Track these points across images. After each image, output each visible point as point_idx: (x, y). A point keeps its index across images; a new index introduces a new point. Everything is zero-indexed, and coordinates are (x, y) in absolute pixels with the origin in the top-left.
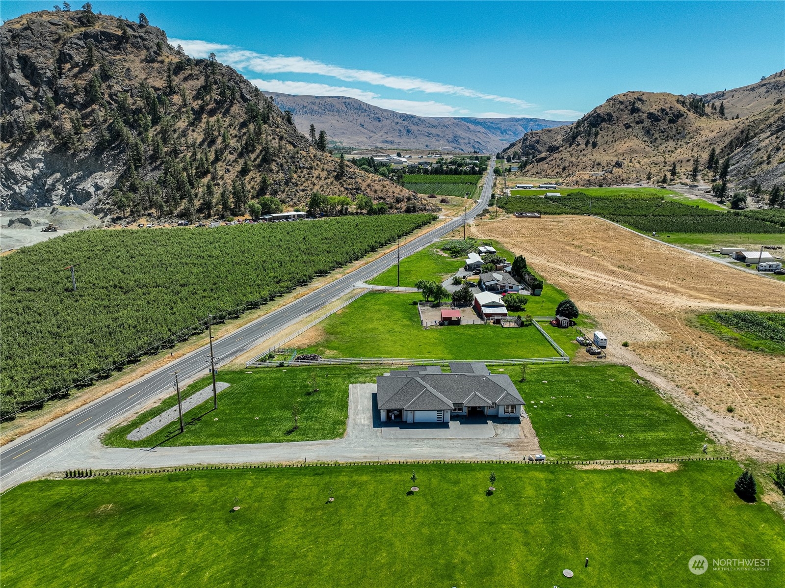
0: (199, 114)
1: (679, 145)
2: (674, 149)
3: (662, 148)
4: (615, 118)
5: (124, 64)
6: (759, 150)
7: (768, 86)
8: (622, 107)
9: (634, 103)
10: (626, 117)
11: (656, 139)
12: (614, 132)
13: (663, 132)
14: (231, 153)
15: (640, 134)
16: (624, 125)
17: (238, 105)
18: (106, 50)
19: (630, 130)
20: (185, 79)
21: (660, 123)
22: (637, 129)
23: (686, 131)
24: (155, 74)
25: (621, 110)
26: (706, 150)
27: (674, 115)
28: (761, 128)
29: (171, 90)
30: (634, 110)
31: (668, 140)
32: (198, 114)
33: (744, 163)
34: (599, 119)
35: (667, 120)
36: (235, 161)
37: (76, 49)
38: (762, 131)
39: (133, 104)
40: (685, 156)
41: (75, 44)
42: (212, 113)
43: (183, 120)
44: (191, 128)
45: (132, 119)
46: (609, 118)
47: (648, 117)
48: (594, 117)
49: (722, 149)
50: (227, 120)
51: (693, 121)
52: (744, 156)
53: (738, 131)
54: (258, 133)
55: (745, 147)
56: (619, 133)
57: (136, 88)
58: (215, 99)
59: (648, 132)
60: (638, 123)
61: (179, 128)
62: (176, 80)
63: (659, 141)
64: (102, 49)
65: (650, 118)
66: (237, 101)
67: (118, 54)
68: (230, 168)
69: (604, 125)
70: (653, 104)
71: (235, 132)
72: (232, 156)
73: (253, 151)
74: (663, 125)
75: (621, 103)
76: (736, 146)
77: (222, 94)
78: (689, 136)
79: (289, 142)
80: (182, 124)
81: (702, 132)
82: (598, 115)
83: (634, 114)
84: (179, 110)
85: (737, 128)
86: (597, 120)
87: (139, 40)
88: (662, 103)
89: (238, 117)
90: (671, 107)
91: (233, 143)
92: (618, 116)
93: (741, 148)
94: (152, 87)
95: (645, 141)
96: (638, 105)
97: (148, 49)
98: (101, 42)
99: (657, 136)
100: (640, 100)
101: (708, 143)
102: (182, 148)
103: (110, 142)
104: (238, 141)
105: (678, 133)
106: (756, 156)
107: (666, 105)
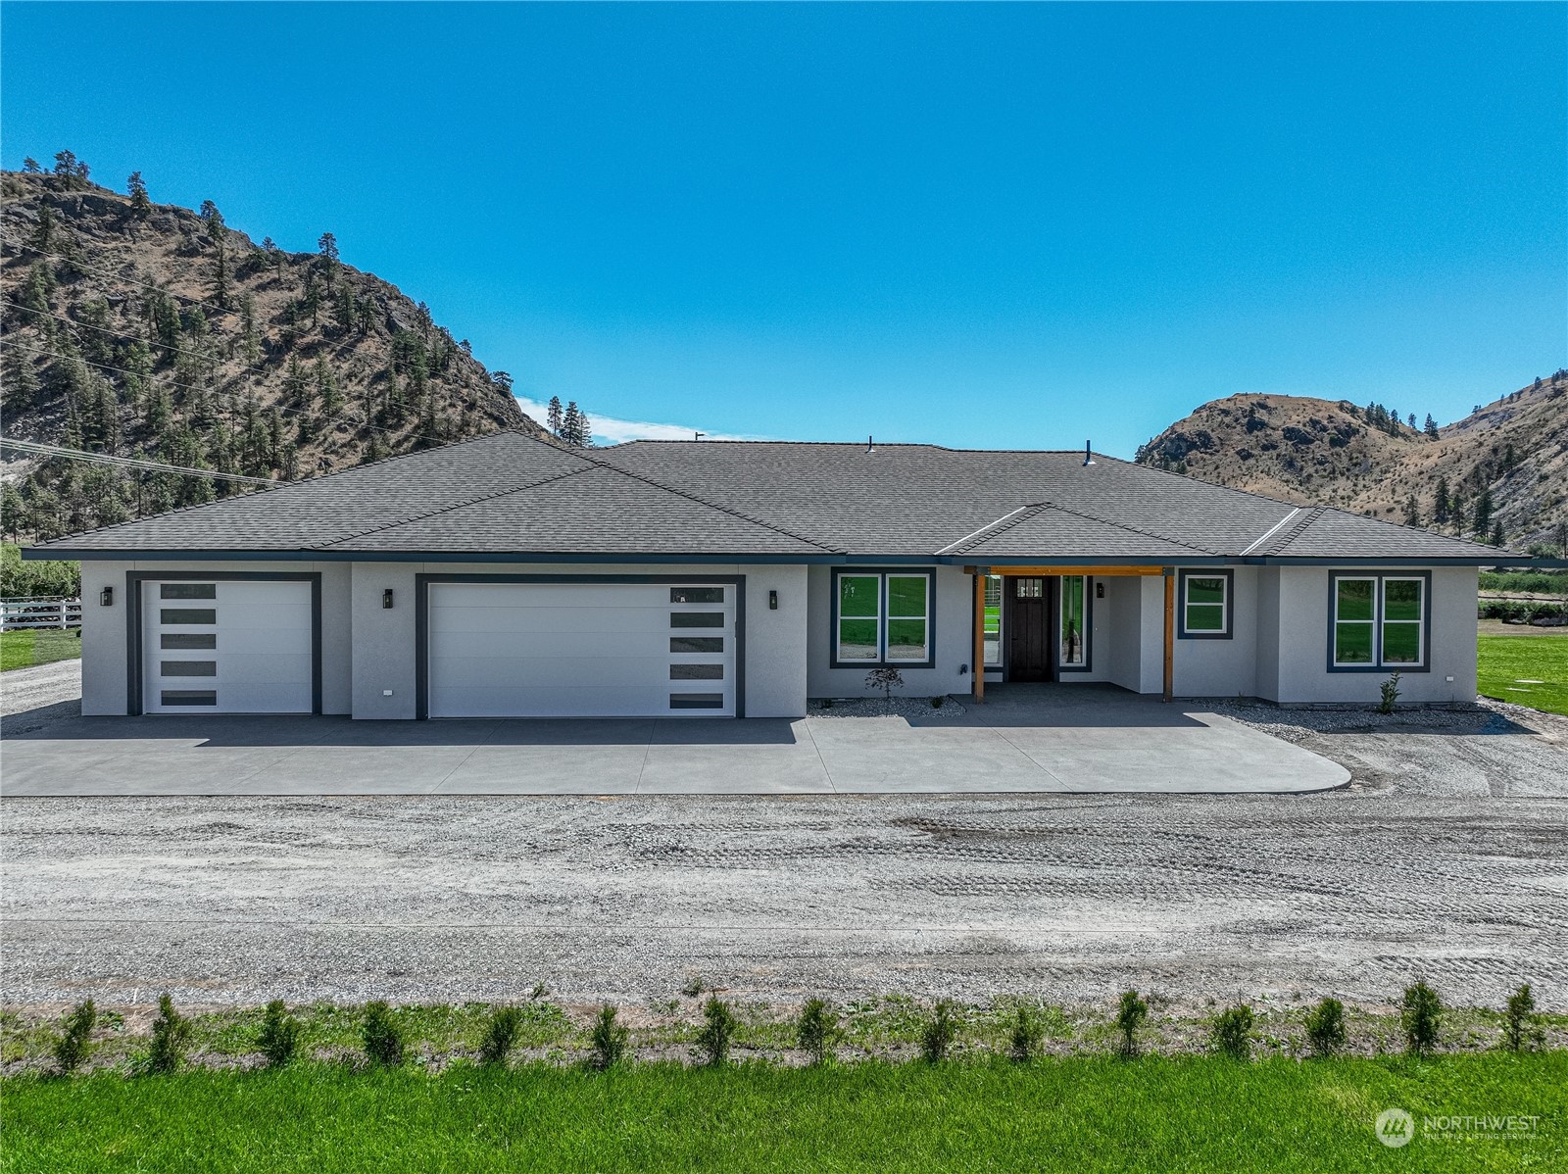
0: (279, 352)
1: (1360, 487)
2: (1352, 494)
3: (1326, 493)
4: (1217, 442)
5: (124, 256)
6: (1544, 478)
7: (1493, 418)
8: (1227, 420)
9: (1252, 411)
10: (1238, 437)
11: (1310, 476)
12: (1217, 468)
13: (1321, 463)
14: (340, 429)
15: (1273, 468)
16: (1237, 453)
17: (378, 339)
18: (88, 230)
19: (1252, 461)
20: (262, 288)
21: (1312, 446)
22: (1267, 459)
23: (1371, 460)
24: (192, 274)
25: (1228, 426)
26: (1424, 490)
27: (1340, 432)
28: (1533, 440)
29: (221, 303)
30: (1254, 425)
31: (1335, 478)
32: (275, 353)
33: (1518, 504)
34: (1183, 445)
35: (1327, 439)
36: (350, 445)
37: (16, 224)
38: (1538, 446)
39: (124, 328)
40: (1381, 503)
41: (15, 214)
42: (309, 351)
43: (237, 360)
44: (253, 378)
45: (109, 354)
46: (1204, 441)
47: (1285, 437)
48: (1172, 441)
49: (1459, 485)
50: (345, 366)
51: (1381, 441)
52: (1514, 492)
53: (1484, 450)
54: (414, 393)
55: (1510, 477)
56: (1230, 469)
57: (138, 298)
58: (323, 326)
59: (1290, 464)
60: (1265, 448)
61: (224, 376)
62: (236, 289)
63: (1316, 480)
64: (79, 228)
65: (1289, 439)
66: (377, 332)
67: (115, 239)
68: (333, 458)
69: (1193, 454)
70: (1291, 413)
71: (360, 388)
72: (342, 435)
73: (396, 427)
74: (1321, 448)
75: (1226, 413)
76: (1489, 477)
77: (343, 316)
78: (1378, 469)
79: (491, 416)
80: (232, 369)
81: (1405, 461)
82: (1180, 437)
83: (1256, 432)
84: (231, 344)
85: (1481, 444)
86: (1179, 447)
87: (171, 216)
88: (1310, 412)
89: (373, 362)
90: (1330, 417)
91: (350, 409)
92: (1222, 436)
93: (1502, 480)
94: (178, 298)
95: (1287, 481)
96: (1261, 415)
97: (186, 232)
98: (80, 216)
99: (1311, 470)
100: (1263, 406)
101: (1425, 477)
102: (221, 416)
103: (38, 397)
104: (362, 405)
105: (1355, 465)
106: (1541, 489)
107: (1320, 414)
